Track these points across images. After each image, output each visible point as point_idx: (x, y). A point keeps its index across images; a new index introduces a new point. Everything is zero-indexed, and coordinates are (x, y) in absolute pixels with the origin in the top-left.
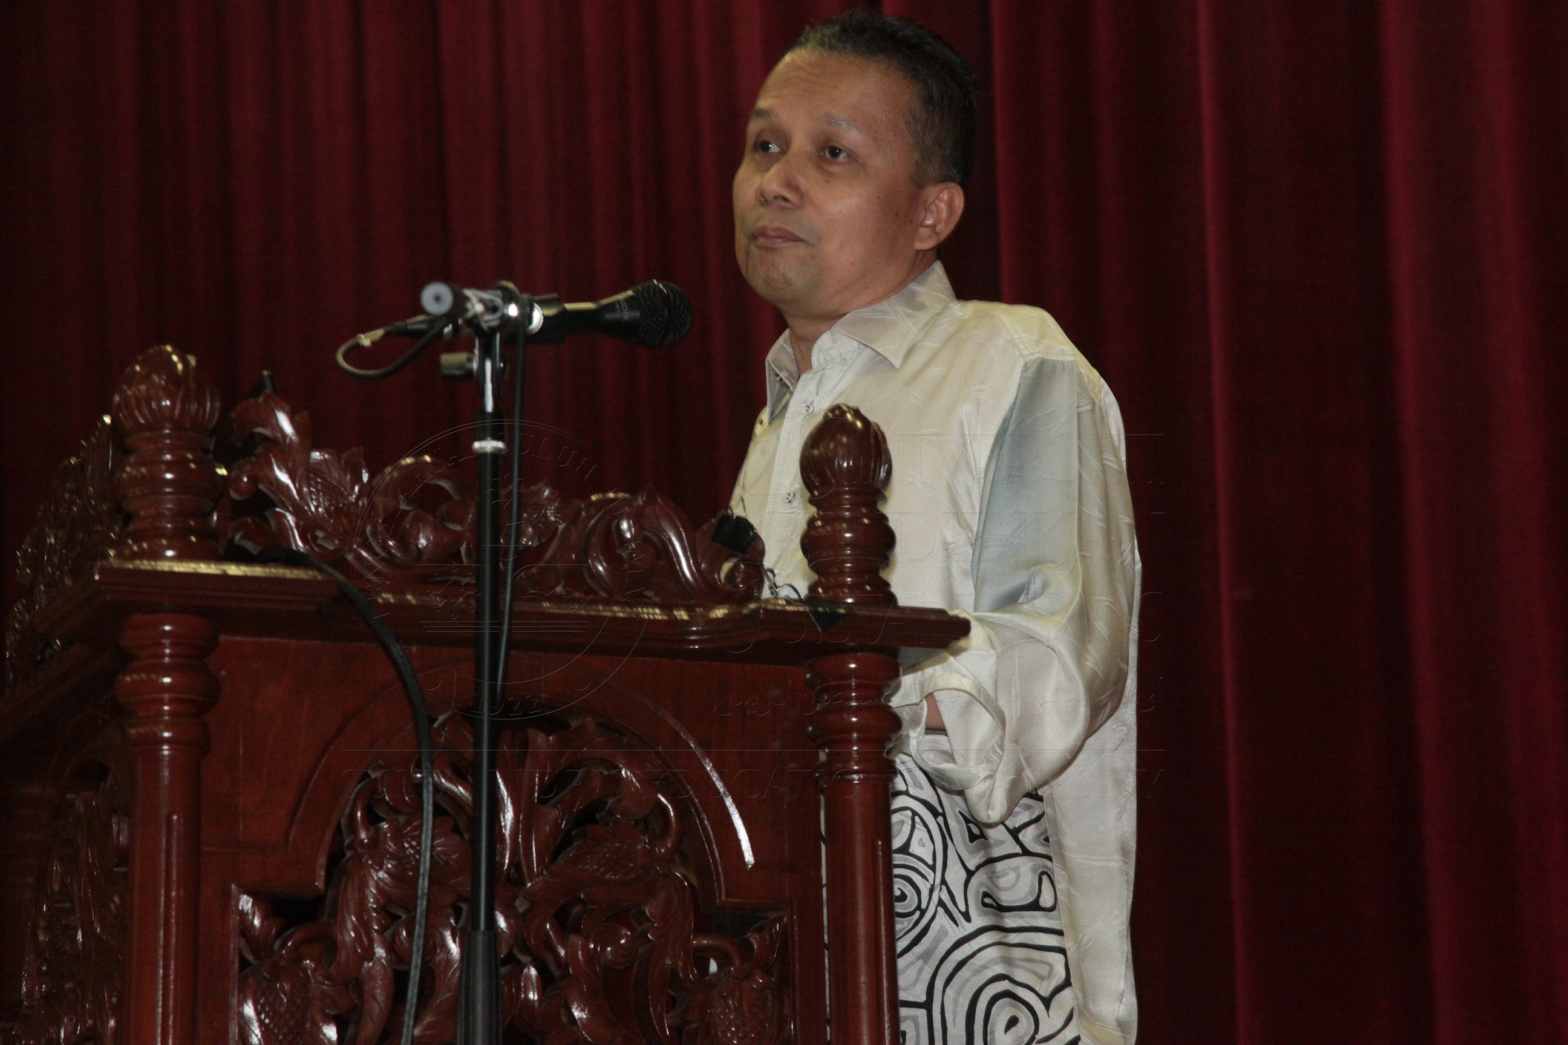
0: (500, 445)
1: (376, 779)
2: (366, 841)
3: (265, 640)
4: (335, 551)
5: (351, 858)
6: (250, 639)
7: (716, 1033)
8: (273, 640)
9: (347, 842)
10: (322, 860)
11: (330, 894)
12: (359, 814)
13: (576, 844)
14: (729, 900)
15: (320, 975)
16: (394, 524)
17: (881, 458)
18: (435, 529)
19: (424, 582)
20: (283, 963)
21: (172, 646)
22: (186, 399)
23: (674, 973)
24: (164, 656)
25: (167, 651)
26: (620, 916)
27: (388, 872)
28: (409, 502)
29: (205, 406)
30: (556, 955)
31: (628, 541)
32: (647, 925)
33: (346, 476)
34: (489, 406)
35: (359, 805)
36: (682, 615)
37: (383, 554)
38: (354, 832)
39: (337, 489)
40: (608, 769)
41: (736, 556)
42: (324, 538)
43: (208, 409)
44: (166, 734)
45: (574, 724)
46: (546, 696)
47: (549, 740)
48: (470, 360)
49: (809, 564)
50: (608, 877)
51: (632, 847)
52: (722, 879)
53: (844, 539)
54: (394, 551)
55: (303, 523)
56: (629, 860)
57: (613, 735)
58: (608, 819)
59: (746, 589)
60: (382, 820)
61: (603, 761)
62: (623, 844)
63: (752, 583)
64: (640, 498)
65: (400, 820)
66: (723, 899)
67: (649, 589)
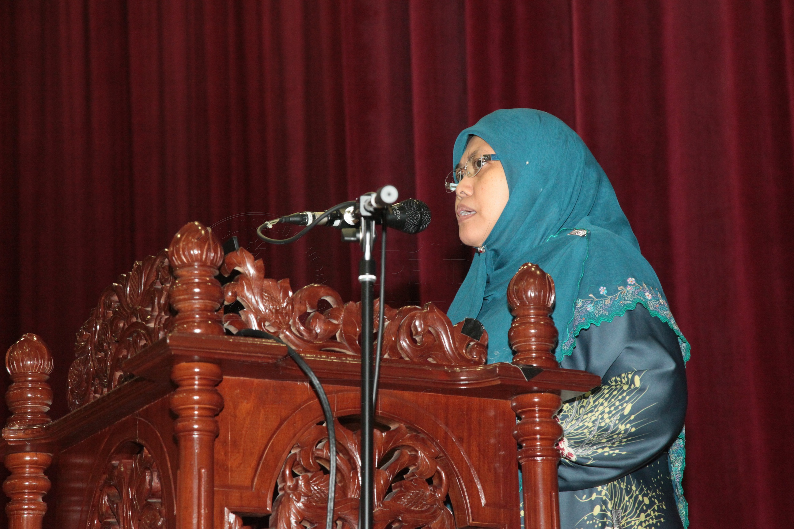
0: (373, 277)
1: (295, 454)
2: (291, 487)
3: (242, 378)
4: (274, 333)
5: (282, 495)
6: (234, 378)
8: (245, 378)
9: (280, 486)
10: (269, 497)
11: (274, 514)
12: (287, 473)
13: (394, 491)
14: (474, 522)
16: (304, 318)
17: (551, 291)
18: (324, 322)
19: (320, 349)
21: (200, 379)
22: (208, 250)
24: (194, 385)
25: (197, 382)
27: (302, 503)
28: (312, 308)
29: (217, 254)
31: (420, 332)
33: (280, 293)
34: (368, 257)
35: (288, 467)
37: (298, 334)
38: (284, 480)
39: (276, 300)
40: (410, 452)
41: (474, 341)
42: (268, 326)
43: (219, 255)
44: (196, 427)
45: (393, 427)
46: (381, 412)
47: (382, 435)
48: (359, 233)
50: (413, 508)
51: (424, 493)
52: (470, 511)
53: (531, 333)
54: (304, 333)
55: (259, 317)
56: (423, 499)
57: (415, 433)
58: (412, 478)
59: (479, 359)
60: (299, 476)
61: (408, 447)
62: (420, 491)
63: (482, 356)
64: (426, 309)
65: (308, 476)
66: (471, 521)
67: (430, 357)
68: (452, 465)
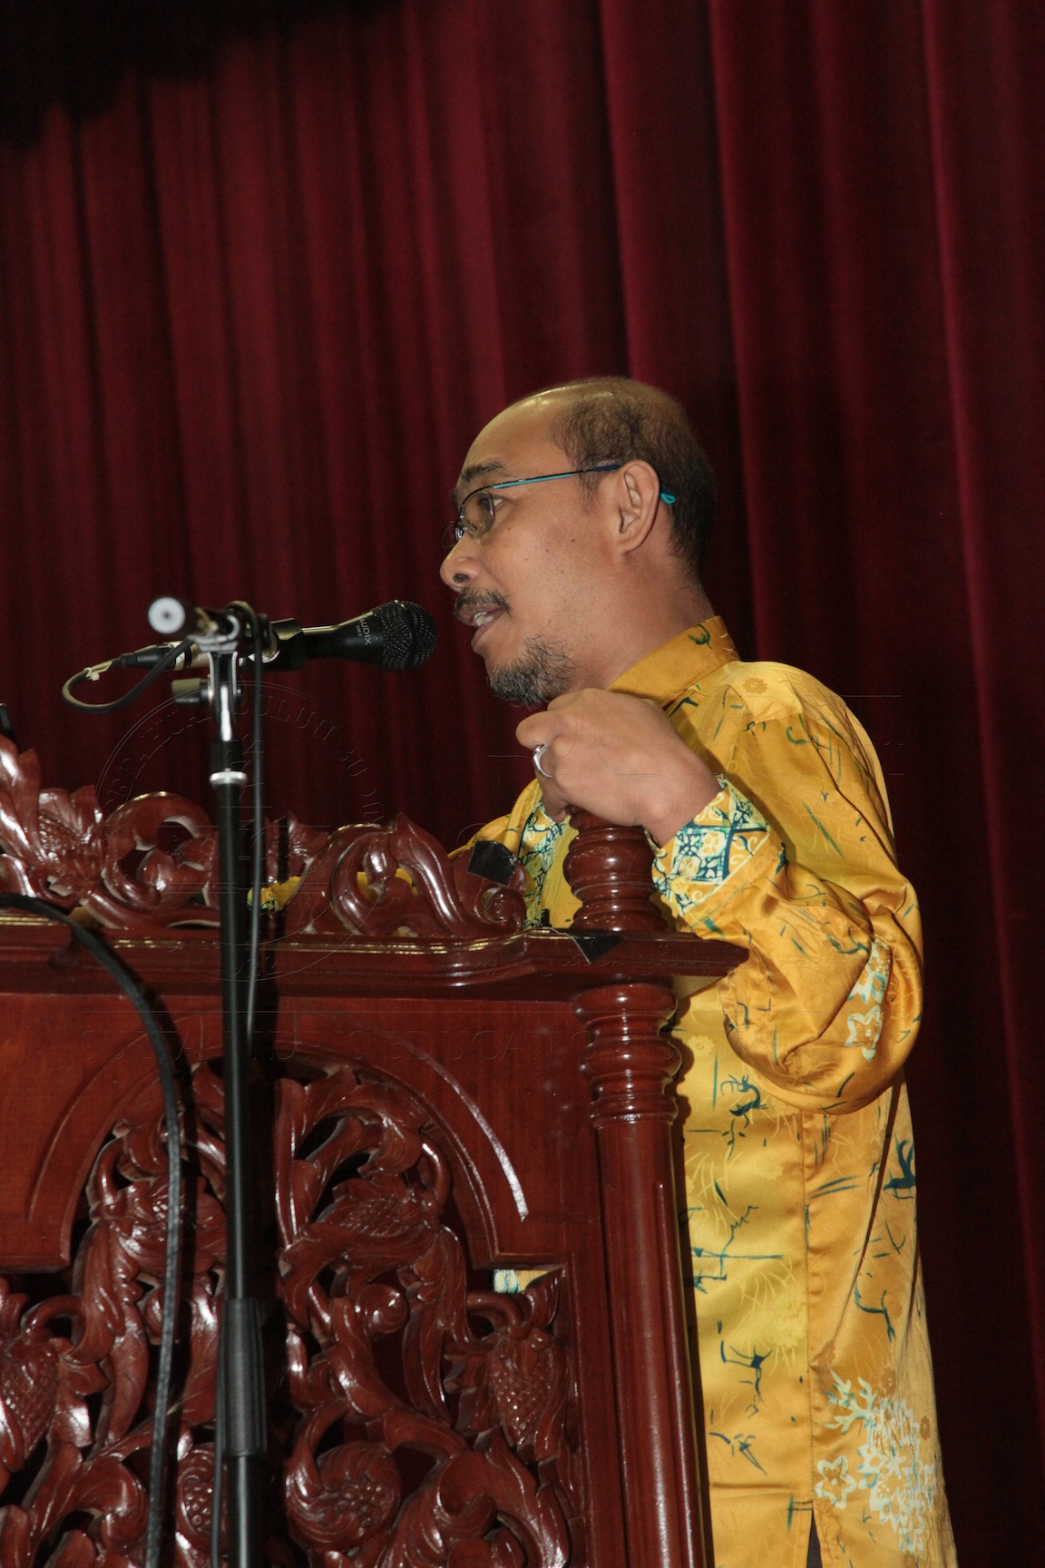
0: (240, 776)
1: (120, 1140)
2: (112, 1207)
4: (68, 897)
5: (97, 1226)
7: (495, 1398)
8: (5, 994)
9: (93, 1207)
10: (66, 1230)
11: (77, 1265)
12: (104, 1180)
13: (337, 1201)
14: (503, 1254)
15: (69, 1354)
16: (131, 866)
18: (174, 869)
19: (163, 925)
20: (28, 1343)
23: (447, 1336)
26: (389, 1279)
27: (138, 1240)
28: (147, 841)
30: (321, 1321)
31: (381, 875)
32: (417, 1285)
33: (77, 817)
34: (227, 733)
35: (103, 1166)
36: (440, 950)
37: (120, 898)
38: (99, 1196)
39: (68, 832)
40: (368, 1119)
41: (497, 887)
42: (56, 884)
45: (331, 1071)
46: (300, 1043)
47: (304, 1091)
48: (204, 686)
49: (573, 890)
50: (373, 1234)
51: (397, 1201)
52: (495, 1232)
53: (608, 864)
54: (131, 895)
55: (33, 868)
56: (395, 1215)
57: (375, 1082)
58: (371, 1172)
59: (508, 921)
60: (129, 1183)
61: (363, 1110)
62: (387, 1198)
63: (514, 914)
64: (391, 827)
65: (148, 1182)
66: (497, 1252)
67: (404, 925)
68: (453, 1140)
